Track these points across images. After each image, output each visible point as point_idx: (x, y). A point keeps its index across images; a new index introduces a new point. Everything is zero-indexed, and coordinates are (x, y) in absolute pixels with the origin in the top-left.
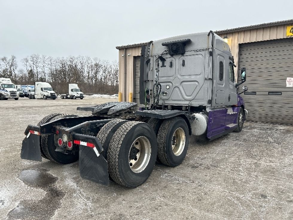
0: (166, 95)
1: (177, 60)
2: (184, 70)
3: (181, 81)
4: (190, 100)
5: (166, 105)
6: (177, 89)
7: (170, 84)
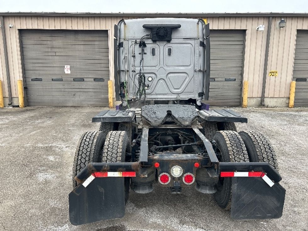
0: (148, 88)
1: (162, 48)
2: (170, 60)
3: (167, 73)
4: (178, 94)
5: (149, 100)
6: (161, 81)
7: (153, 75)
